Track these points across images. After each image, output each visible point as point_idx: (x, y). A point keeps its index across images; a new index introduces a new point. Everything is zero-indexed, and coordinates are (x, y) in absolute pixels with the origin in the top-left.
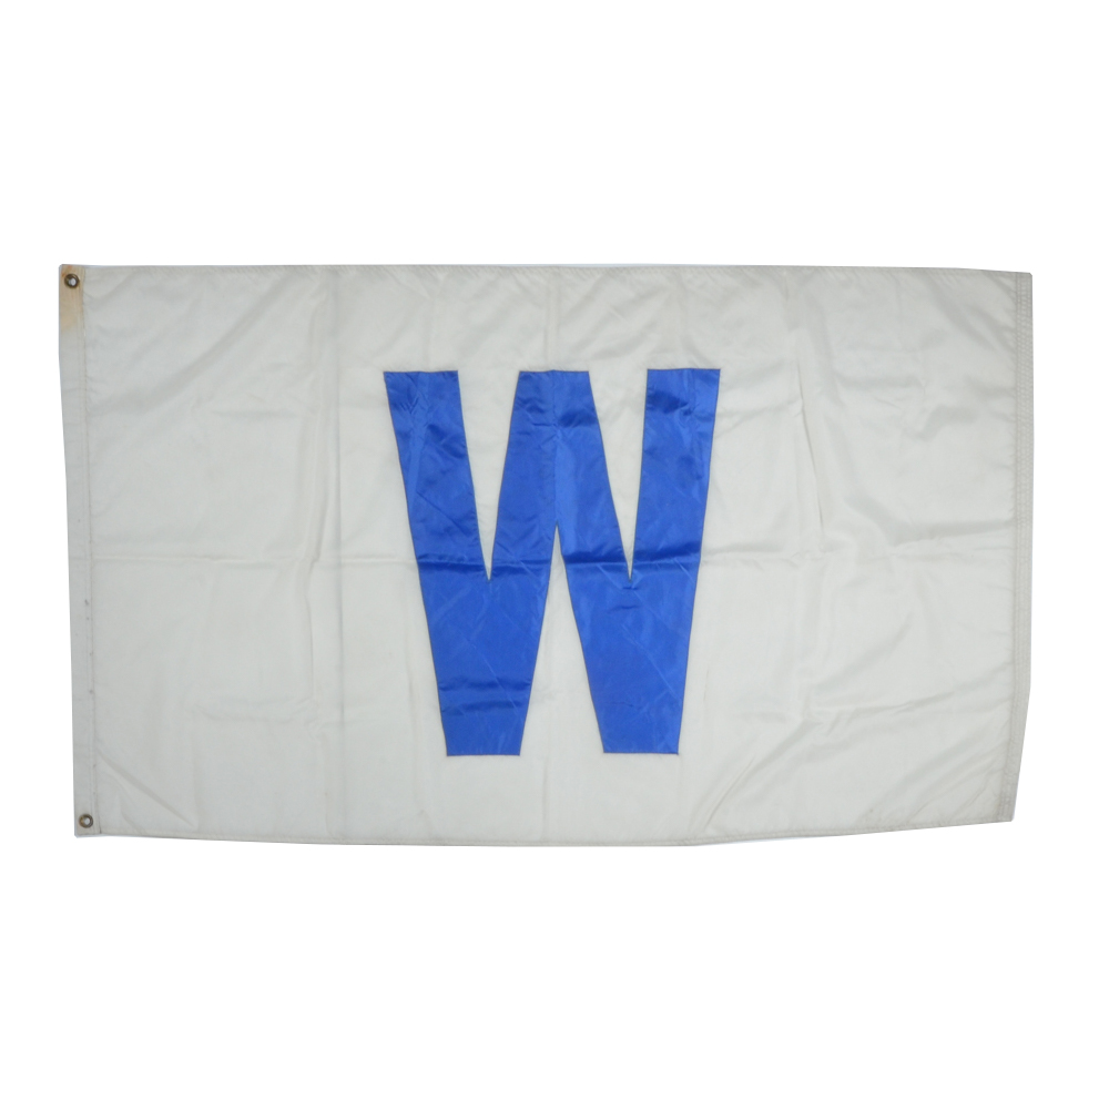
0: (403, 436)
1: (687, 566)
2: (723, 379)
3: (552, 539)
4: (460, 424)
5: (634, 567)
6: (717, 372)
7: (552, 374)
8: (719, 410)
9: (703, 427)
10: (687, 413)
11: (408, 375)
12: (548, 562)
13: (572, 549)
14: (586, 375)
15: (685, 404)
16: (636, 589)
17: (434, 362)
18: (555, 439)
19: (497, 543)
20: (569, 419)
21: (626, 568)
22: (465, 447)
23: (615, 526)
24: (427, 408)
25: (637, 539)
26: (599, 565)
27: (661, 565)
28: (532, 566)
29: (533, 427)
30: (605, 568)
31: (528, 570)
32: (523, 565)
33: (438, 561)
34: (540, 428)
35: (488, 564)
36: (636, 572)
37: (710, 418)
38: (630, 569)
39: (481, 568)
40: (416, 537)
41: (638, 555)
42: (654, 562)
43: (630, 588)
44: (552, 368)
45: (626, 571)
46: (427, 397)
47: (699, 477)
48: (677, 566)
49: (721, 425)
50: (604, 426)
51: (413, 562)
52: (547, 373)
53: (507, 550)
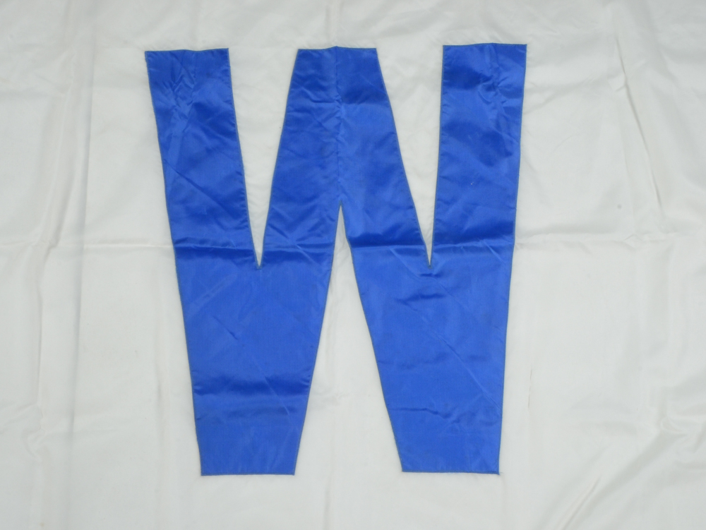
0: (163, 116)
1: (497, 250)
2: (530, 55)
3: (335, 221)
4: (230, 102)
5: (434, 251)
6: (523, 47)
7: (336, 51)
8: (527, 86)
9: (512, 102)
10: (489, 89)
11: (174, 54)
12: (331, 245)
13: (359, 231)
14: (374, 51)
15: (487, 79)
16: (438, 276)
17: (202, 42)
18: (338, 115)
19: (270, 225)
20: (354, 96)
21: (425, 251)
22: (234, 125)
23: (410, 206)
24: (192, 86)
25: (437, 221)
26: (392, 248)
27: (466, 248)
28: (312, 250)
29: (314, 105)
30: (399, 252)
31: (306, 255)
32: (301, 250)
33: (199, 245)
34: (322, 105)
35: (259, 249)
36: (437, 256)
37: (517, 92)
38: (429, 253)
39: (250, 253)
40: (174, 219)
41: (438, 237)
42: (458, 245)
43: (430, 275)
44: (334, 45)
45: (426, 256)
46: (192, 75)
47: (508, 154)
48: (487, 249)
49: (530, 99)
50: (395, 103)
51: (169, 247)
52: (329, 50)
53: (282, 233)
